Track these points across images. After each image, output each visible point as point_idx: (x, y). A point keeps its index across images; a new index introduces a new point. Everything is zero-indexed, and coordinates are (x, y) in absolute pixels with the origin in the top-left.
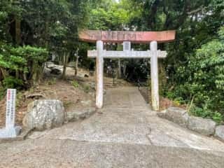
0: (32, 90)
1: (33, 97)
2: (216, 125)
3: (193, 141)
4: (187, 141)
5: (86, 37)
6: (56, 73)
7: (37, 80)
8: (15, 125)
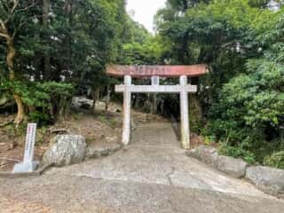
0: (56, 125)
1: (57, 132)
2: (247, 166)
3: (219, 183)
4: (212, 183)
5: (114, 72)
6: (86, 108)
7: (63, 115)
8: (34, 160)
